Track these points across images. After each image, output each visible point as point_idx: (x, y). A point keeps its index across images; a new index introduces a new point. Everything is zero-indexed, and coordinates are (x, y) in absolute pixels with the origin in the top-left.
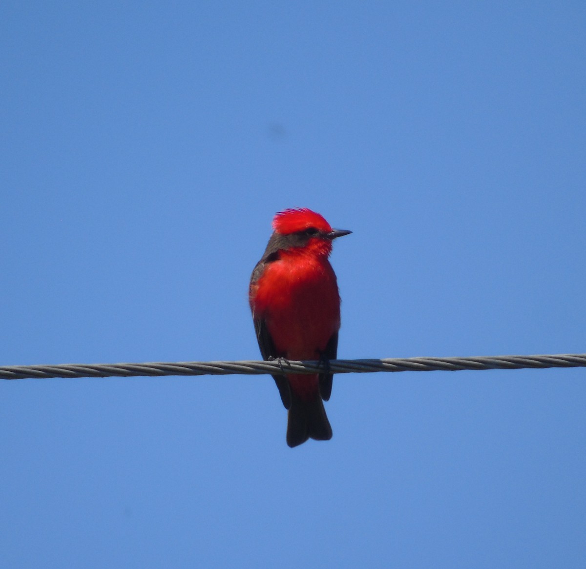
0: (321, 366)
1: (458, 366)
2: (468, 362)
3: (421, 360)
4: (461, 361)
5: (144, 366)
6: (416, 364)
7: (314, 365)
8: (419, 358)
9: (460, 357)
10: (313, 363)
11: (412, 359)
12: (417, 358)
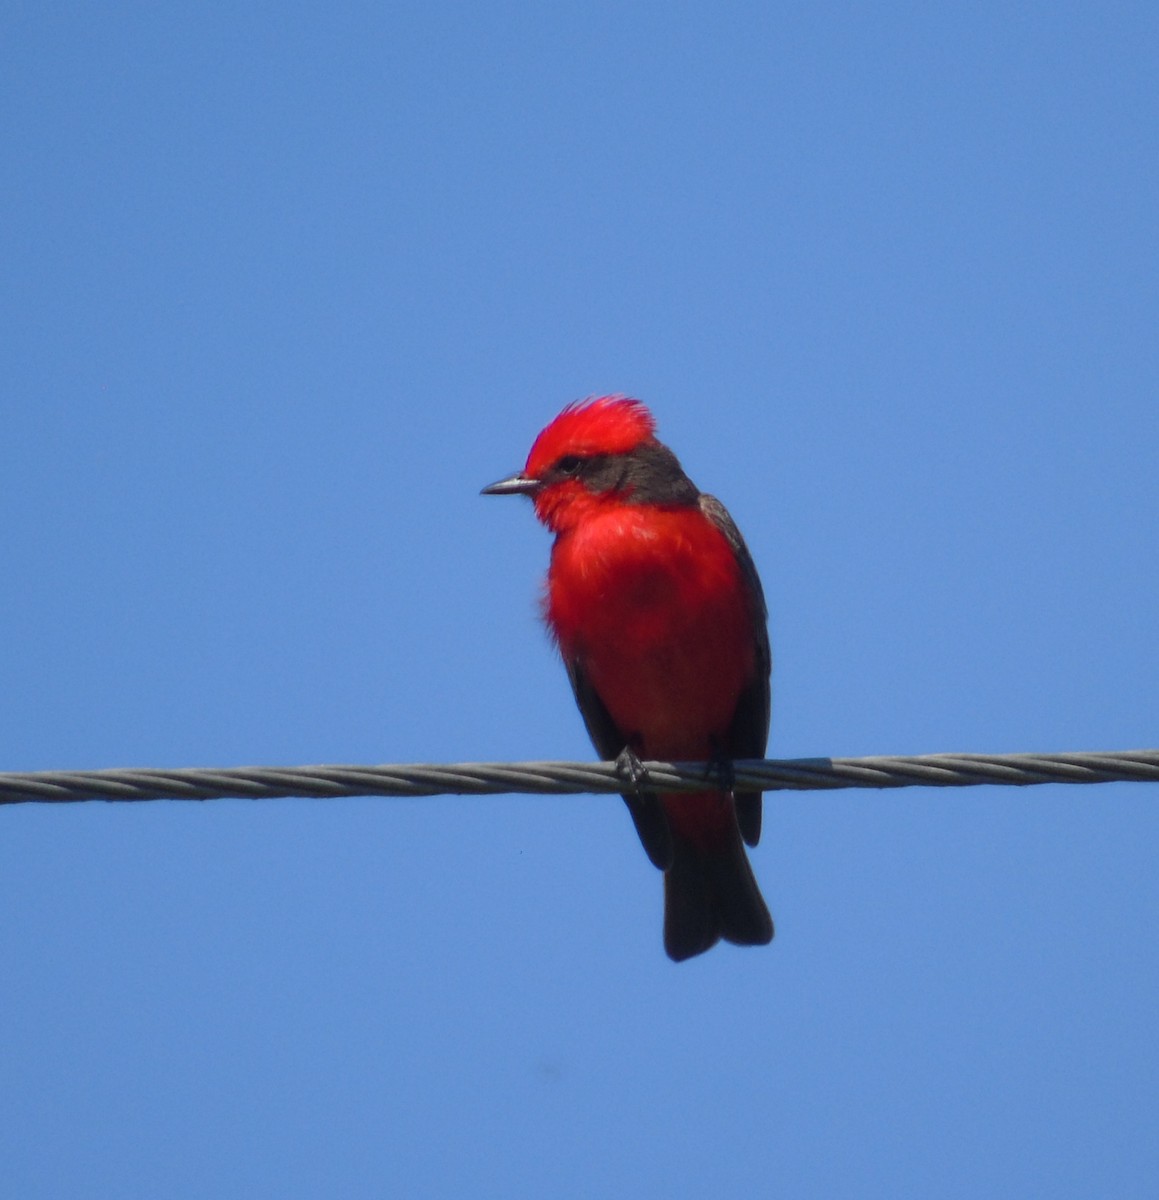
0: (714, 774)
1: (1032, 775)
2: (1056, 765)
3: (946, 761)
4: (1040, 763)
5: (298, 774)
6: (934, 769)
7: (699, 772)
8: (941, 755)
9: (1036, 754)
10: (696, 768)
11: (923, 757)
12: (936, 755)
